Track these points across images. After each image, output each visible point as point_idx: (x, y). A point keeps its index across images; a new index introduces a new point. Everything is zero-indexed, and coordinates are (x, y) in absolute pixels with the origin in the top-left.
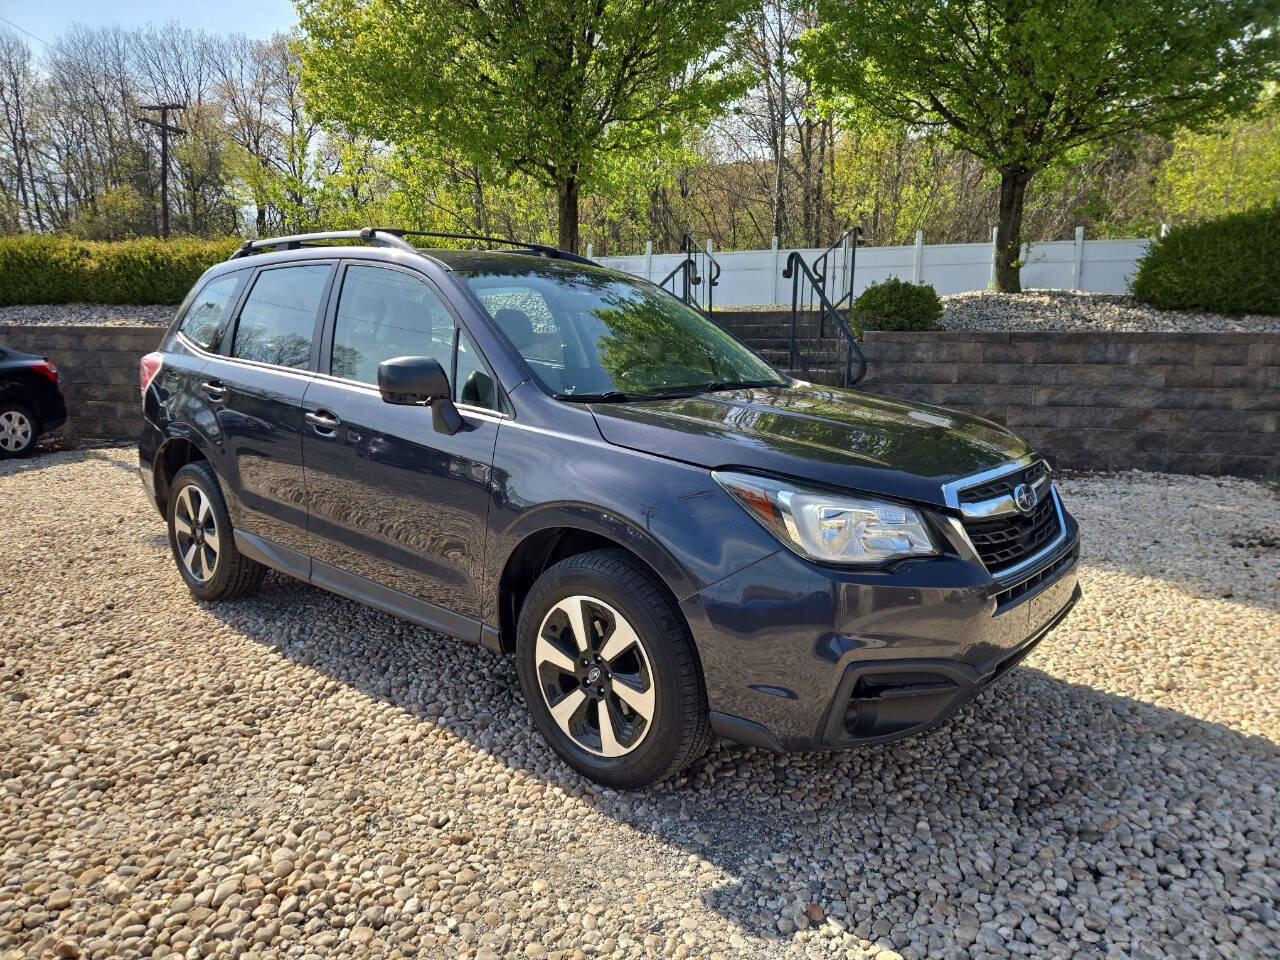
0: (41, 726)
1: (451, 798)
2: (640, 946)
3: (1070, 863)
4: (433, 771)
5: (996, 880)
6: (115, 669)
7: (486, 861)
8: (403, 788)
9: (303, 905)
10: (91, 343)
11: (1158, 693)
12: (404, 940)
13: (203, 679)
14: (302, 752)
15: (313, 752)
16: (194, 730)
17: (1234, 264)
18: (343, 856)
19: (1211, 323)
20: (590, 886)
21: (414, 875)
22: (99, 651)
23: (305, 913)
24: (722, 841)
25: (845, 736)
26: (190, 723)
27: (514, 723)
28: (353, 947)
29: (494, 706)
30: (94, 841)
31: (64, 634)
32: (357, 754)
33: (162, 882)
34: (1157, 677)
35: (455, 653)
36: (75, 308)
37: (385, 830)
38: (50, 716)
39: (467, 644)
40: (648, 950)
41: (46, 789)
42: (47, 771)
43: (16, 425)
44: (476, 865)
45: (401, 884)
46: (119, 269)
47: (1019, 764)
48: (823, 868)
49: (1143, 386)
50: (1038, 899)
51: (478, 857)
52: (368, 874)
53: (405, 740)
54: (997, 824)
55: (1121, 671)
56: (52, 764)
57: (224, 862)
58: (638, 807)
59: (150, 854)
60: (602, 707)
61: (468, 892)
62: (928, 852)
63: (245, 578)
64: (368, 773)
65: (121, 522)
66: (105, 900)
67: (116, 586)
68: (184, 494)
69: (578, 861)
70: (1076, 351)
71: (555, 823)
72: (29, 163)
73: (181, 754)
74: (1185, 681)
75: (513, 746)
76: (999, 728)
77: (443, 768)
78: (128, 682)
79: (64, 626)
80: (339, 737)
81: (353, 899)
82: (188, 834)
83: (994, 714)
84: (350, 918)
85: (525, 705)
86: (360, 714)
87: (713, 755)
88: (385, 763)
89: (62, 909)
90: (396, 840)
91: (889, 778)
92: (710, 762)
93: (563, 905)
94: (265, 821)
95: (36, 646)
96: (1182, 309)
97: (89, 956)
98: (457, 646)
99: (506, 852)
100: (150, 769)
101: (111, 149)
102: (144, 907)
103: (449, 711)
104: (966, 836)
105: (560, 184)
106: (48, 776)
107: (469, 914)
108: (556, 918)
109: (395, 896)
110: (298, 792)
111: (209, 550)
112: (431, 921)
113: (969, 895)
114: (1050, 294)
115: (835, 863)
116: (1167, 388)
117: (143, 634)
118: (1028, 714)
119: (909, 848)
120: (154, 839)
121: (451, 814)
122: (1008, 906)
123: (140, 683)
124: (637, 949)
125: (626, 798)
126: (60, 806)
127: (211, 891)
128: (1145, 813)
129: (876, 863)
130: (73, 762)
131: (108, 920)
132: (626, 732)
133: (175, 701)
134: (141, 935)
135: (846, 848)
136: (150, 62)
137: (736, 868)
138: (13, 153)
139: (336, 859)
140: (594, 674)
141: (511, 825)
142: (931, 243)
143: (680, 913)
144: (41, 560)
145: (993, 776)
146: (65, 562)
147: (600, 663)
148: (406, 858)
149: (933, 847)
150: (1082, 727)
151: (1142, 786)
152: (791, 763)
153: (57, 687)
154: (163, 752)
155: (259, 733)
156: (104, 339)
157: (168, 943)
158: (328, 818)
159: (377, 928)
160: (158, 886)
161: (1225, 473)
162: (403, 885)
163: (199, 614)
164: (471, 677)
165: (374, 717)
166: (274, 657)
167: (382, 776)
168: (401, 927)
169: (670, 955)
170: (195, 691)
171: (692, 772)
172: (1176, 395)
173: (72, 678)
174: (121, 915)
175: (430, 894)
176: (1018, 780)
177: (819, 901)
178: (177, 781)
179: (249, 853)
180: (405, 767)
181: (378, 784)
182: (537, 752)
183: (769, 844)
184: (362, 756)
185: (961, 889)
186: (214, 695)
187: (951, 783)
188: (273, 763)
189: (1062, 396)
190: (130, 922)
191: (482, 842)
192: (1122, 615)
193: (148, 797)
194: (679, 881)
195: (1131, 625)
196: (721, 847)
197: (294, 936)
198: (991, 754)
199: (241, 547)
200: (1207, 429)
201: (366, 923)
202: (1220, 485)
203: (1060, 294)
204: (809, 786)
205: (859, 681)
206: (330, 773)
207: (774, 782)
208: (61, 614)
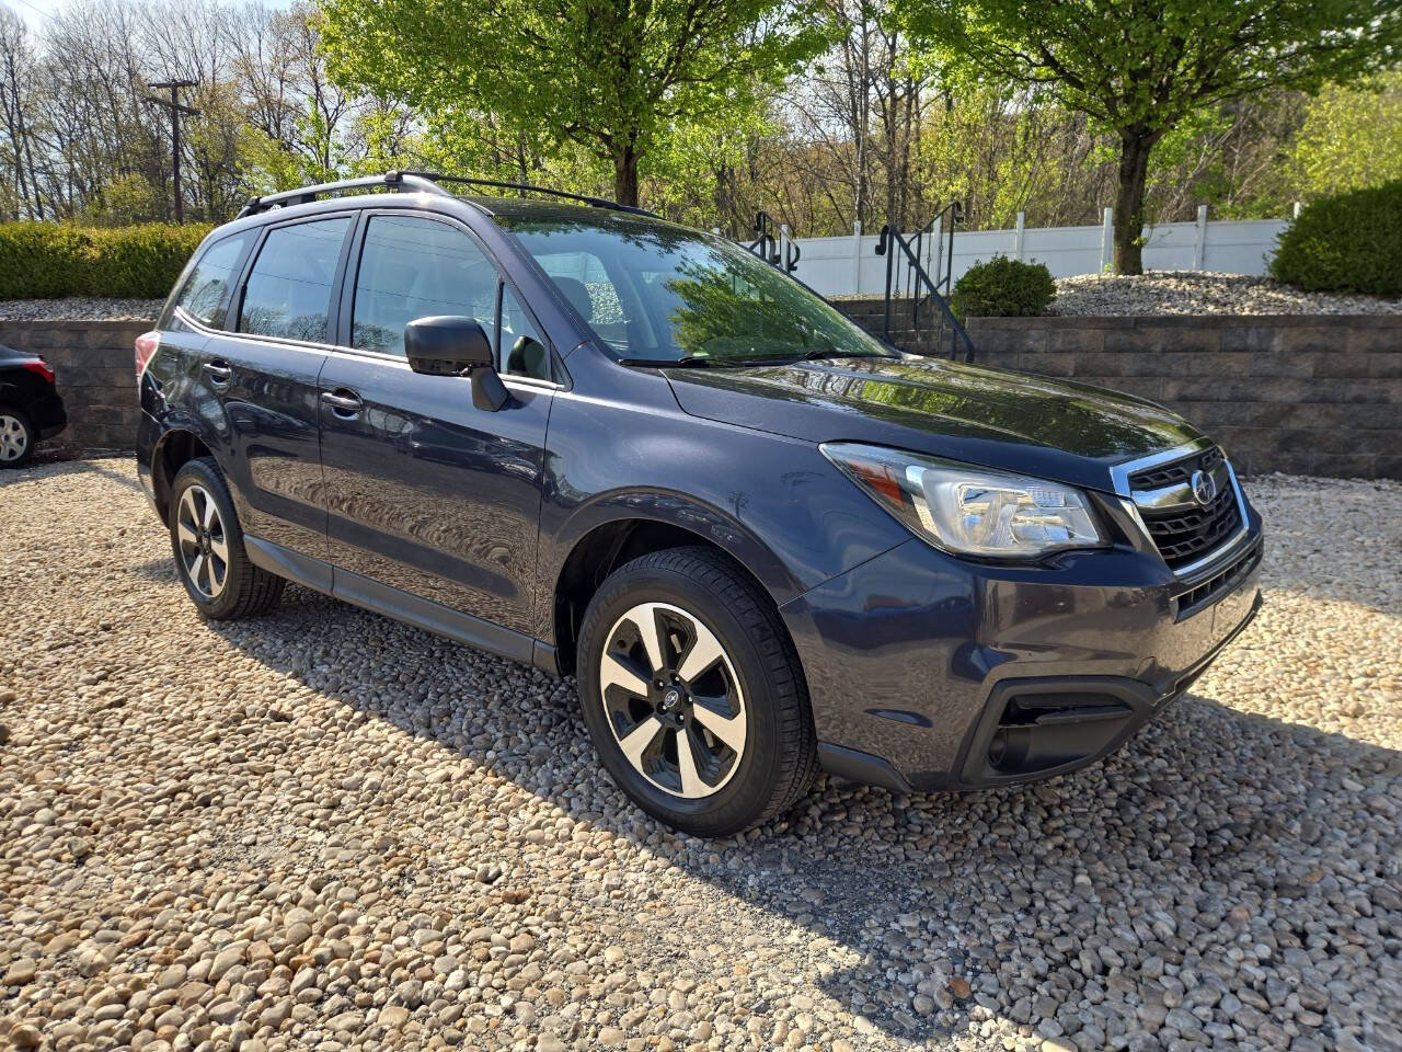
0: (15, 762)
1: (502, 847)
2: (743, 1032)
3: (1270, 925)
4: (481, 815)
5: (1183, 947)
6: (106, 697)
7: (547, 923)
8: (445, 835)
9: (321, 979)
10: (91, 339)
11: (1343, 720)
12: (446, 1023)
13: (209, 708)
14: (324, 793)
15: (338, 793)
16: (197, 767)
17: (1390, 237)
18: (372, 918)
19: (1363, 306)
20: (676, 956)
21: (458, 942)
22: (89, 676)
23: (324, 990)
24: (835, 900)
25: (990, 773)
26: (193, 759)
27: (576, 758)
28: (383, 1032)
29: (552, 739)
30: (69, 900)
31: (50, 658)
32: (390, 794)
33: (148, 950)
34: (1341, 701)
35: (505, 678)
36: (76, 302)
37: (422, 885)
38: (27, 751)
39: (519, 667)
40: (752, 1036)
41: (15, 837)
42: (17, 815)
43: (10, 431)
44: (535, 929)
45: (442, 952)
46: (122, 258)
47: (1191, 805)
48: (964, 932)
49: (1288, 377)
50: (1238, 970)
51: (537, 919)
52: (401, 940)
53: (447, 778)
54: (1174, 877)
55: (1296, 695)
56: (25, 807)
57: (226, 925)
58: (730, 858)
59: (136, 916)
60: (682, 737)
61: (525, 962)
62: (1093, 913)
63: (260, 593)
64: (402, 817)
65: (122, 534)
66: (77, 972)
67: (112, 604)
68: (188, 496)
69: (658, 923)
70: (1210, 337)
71: (630, 877)
72: (28, 151)
73: (179, 795)
74: (1374, 705)
75: (575, 785)
76: (1160, 763)
77: (492, 811)
78: (121, 712)
79: (51, 649)
80: (368, 775)
81: (383, 971)
82: (183, 891)
83: (1152, 746)
84: (379, 995)
85: (587, 737)
86: (394, 748)
87: (817, 795)
88: (424, 805)
89: (24, 984)
90: (435, 898)
91: (1034, 822)
92: (815, 803)
93: (644, 979)
94: (278, 875)
95: (18, 671)
96: (1329, 290)
97: (52, 1044)
98: (508, 670)
99: (572, 913)
100: (141, 812)
101: (118, 135)
102: (125, 981)
103: (499, 744)
104: (1137, 893)
105: (617, 154)
106: (17, 821)
107: (528, 989)
108: (636, 995)
109: (435, 967)
110: (319, 840)
111: (217, 559)
112: (480, 998)
113: (1152, 966)
114: (1176, 276)
115: (979, 926)
116: (1316, 378)
117: (142, 657)
118: (1193, 745)
119: (1069, 907)
120: (141, 897)
121: (503, 866)
122: (1201, 979)
123: (135, 713)
124: (738, 1037)
125: (715, 847)
126: (31, 857)
127: (209, 961)
128: (1353, 864)
129: (1029, 926)
130: (50, 804)
131: (78, 998)
132: (711, 767)
133: (174, 733)
134: (119, 1017)
135: (990, 907)
136: (159, 37)
137: (856, 933)
138: (10, 140)
139: (362, 921)
140: (672, 698)
141: (576, 879)
142: (1034, 227)
143: (790, 990)
144: (29, 576)
145: (1161, 819)
146: (56, 578)
147: (678, 684)
148: (448, 921)
149: (1098, 906)
150: (1260, 761)
151: (1343, 829)
152: (912, 804)
153: (37, 718)
154: (159, 793)
155: (273, 770)
156: (105, 335)
157: (153, 1028)
158: (353, 871)
159: (413, 1008)
160: (144, 955)
161: (1380, 476)
162: (445, 953)
163: (207, 635)
164: (525, 705)
165: (409, 752)
166: (293, 683)
167: (419, 821)
168: (443, 1006)
169: (781, 1043)
170: (199, 721)
171: (794, 816)
172: (1325, 387)
173: (55, 707)
174: (94, 992)
175: (479, 965)
176: (1193, 825)
177: (964, 974)
178: (173, 827)
179: (256, 914)
180: (447, 810)
181: (416, 831)
182: (604, 792)
183: (893, 902)
184: (396, 796)
185: (1141, 957)
186: (221, 727)
187: (1111, 828)
188: (287, 804)
189: (1194, 390)
190: (106, 1001)
191: (541, 900)
192: (1290, 631)
193: (137, 847)
194: (786, 949)
195: (1301, 643)
196: (834, 906)
197: (310, 1018)
198: (1155, 794)
199: (255, 557)
200: (1359, 426)
201: (399, 1001)
202: (1378, 489)
203: (1188, 276)
204: (937, 832)
205: (1011, 703)
206: (357, 817)
207: (894, 827)
208: (48, 635)
